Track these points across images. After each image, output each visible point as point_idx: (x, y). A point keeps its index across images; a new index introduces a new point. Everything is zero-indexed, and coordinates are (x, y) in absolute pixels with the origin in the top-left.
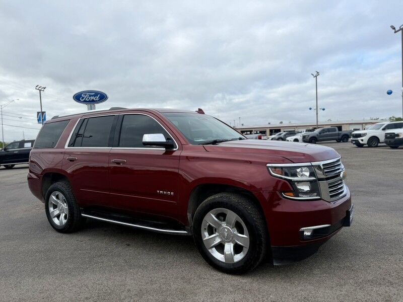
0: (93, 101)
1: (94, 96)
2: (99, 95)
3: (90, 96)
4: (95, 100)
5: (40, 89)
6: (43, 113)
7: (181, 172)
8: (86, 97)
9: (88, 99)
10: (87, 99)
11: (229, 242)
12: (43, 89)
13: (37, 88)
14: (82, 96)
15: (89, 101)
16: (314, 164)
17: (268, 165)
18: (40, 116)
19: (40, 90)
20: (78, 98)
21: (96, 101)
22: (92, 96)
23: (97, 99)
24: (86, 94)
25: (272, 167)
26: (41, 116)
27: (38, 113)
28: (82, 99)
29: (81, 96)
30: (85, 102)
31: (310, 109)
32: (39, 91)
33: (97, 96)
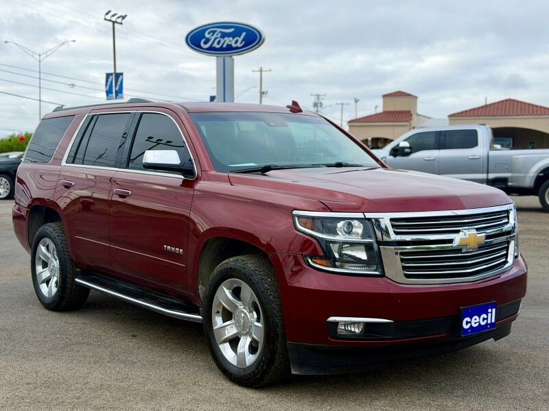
0: (229, 48)
1: (233, 35)
2: (244, 34)
3: (224, 35)
4: (234, 45)
5: (114, 19)
6: (118, 76)
7: (192, 216)
8: (214, 39)
9: (219, 43)
10: (215, 45)
11: (245, 335)
12: (119, 20)
13: (108, 17)
14: (207, 35)
15: (221, 49)
16: (368, 215)
17: (295, 212)
18: (112, 82)
19: (114, 22)
20: (196, 40)
21: (237, 48)
22: (228, 35)
23: (239, 45)
24: (214, 32)
25: (299, 217)
26: (114, 82)
27: (108, 75)
28: (206, 43)
29: (204, 37)
30: (212, 50)
32: (111, 23)
33: (240, 35)
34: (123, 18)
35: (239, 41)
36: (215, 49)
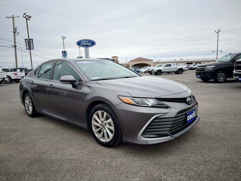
0: (88, 45)
2: (91, 42)
3: (86, 42)
4: (89, 45)
8: (84, 43)
9: (85, 44)
10: (84, 45)
14: (82, 42)
15: (86, 46)
19: (63, 39)
20: (79, 43)
22: (87, 42)
24: (84, 42)
27: (63, 52)
28: (82, 44)
30: (83, 46)
31: (213, 52)
33: (90, 43)
34: (65, 38)
35: (90, 44)
36: (84, 46)
